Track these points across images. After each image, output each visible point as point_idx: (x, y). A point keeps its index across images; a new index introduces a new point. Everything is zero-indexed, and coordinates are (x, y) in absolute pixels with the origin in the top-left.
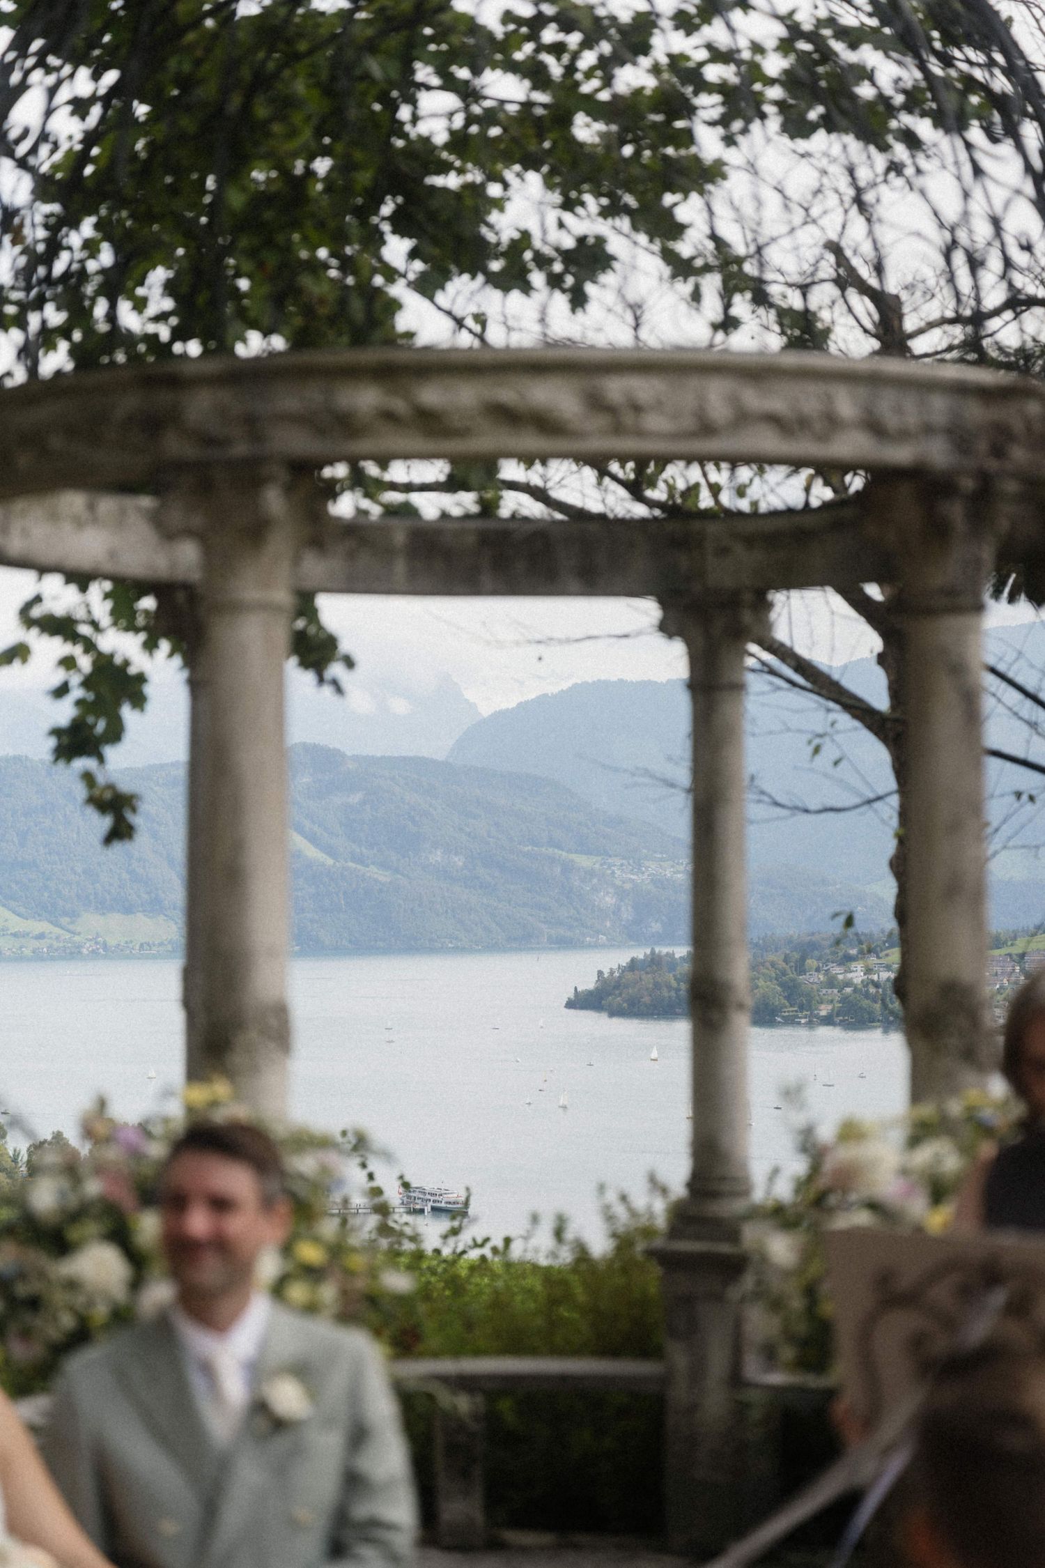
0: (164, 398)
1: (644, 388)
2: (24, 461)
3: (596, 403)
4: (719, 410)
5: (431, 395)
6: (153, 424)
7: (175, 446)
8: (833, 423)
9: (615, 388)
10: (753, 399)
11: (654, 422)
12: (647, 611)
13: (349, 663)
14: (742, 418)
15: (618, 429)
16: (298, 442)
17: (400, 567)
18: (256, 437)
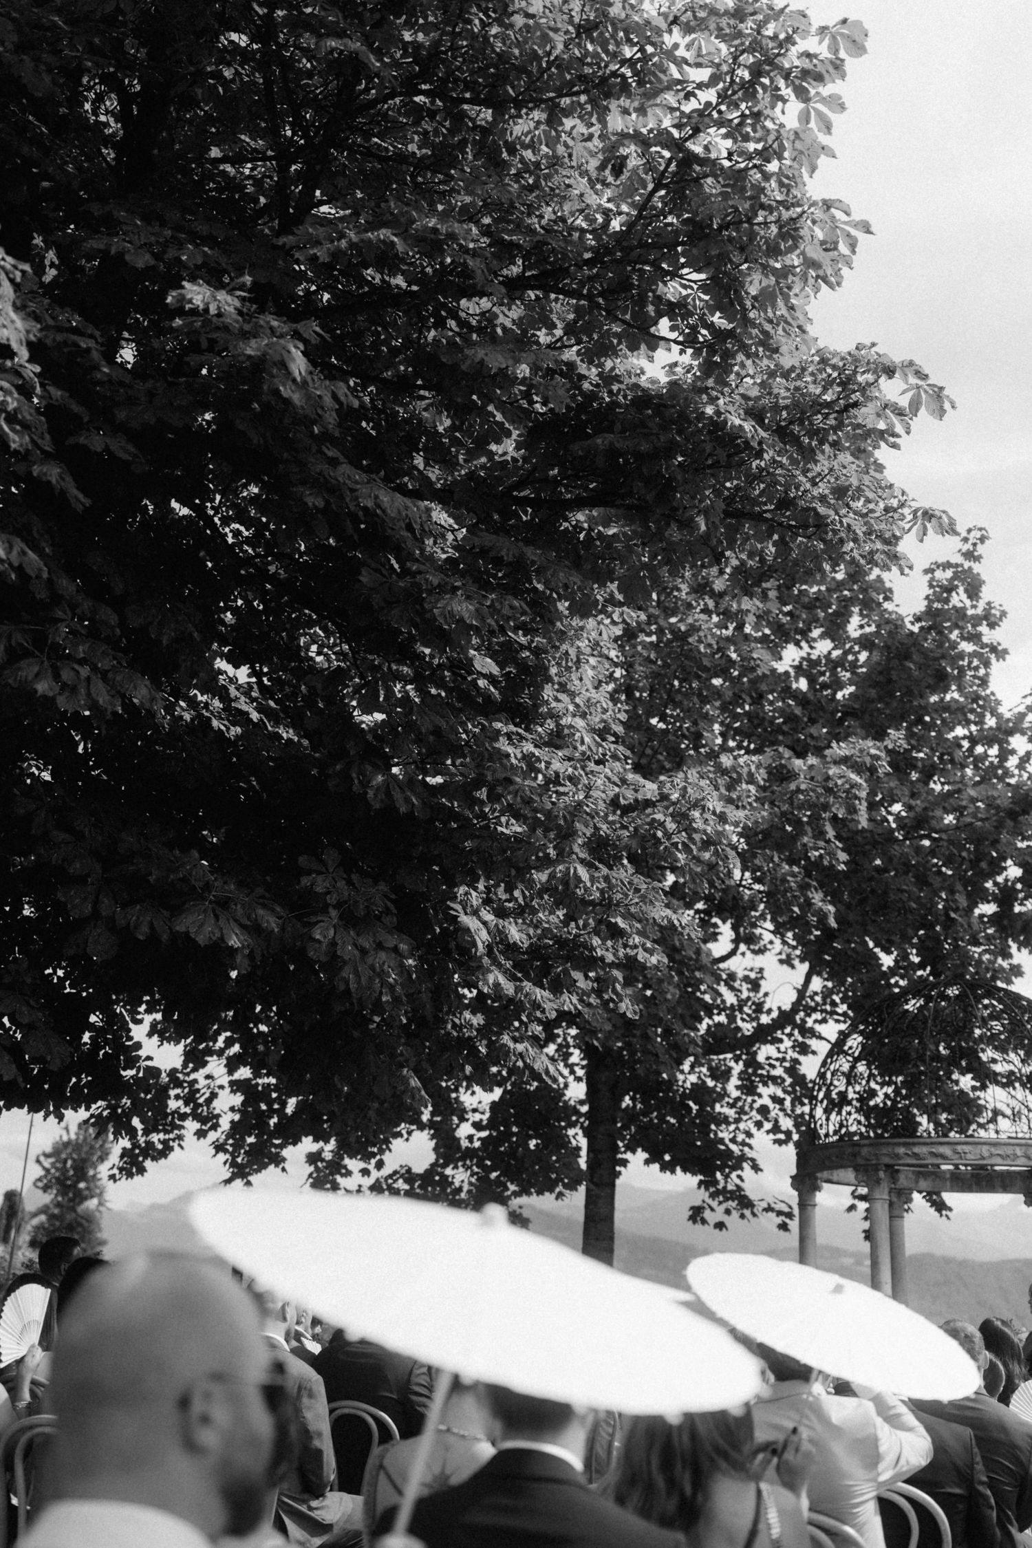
0: (857, 1149)
1: (966, 1148)
2: (827, 1163)
3: (956, 1152)
4: (986, 1154)
5: (916, 1150)
6: (855, 1155)
7: (860, 1161)
8: (1016, 1157)
9: (959, 1148)
10: (993, 1150)
11: (969, 1156)
12: (1021, 1197)
13: (950, 1209)
14: (992, 1155)
15: (961, 1158)
16: (887, 1160)
17: (948, 1183)
18: (878, 1159)
